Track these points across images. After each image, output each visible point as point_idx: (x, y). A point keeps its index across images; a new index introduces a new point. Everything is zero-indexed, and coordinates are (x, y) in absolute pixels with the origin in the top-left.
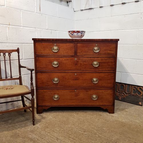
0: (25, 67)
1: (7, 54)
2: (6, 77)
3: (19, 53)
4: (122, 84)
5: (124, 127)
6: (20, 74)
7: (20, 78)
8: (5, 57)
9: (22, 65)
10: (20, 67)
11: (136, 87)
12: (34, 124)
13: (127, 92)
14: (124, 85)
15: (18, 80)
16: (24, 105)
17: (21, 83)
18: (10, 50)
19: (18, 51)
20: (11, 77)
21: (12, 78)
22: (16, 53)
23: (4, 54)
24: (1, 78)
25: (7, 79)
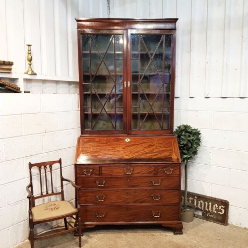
1: (48, 166)
2: (47, 193)
3: (61, 164)
6: (62, 188)
7: (62, 193)
8: (45, 170)
9: (64, 177)
10: (62, 179)
15: (60, 195)
17: (63, 199)
18: (51, 162)
19: (60, 162)
20: (53, 192)
21: (53, 194)
22: (58, 164)
23: (45, 167)
24: (42, 194)
25: (48, 195)
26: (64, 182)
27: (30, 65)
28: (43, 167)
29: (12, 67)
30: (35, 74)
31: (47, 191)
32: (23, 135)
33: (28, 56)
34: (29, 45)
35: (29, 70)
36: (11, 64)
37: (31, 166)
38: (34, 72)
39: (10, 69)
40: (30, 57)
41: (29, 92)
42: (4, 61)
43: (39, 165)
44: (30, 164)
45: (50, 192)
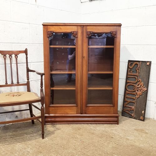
0: (34, 71)
1: (13, 56)
3: (27, 55)
5: (141, 154)
6: (28, 79)
7: (28, 84)
8: (11, 59)
9: (31, 68)
10: (28, 70)
12: (43, 138)
15: (26, 86)
16: (32, 115)
17: (29, 90)
18: (17, 51)
19: (26, 52)
20: (18, 82)
22: (24, 54)
23: (10, 56)
24: (6, 83)
26: (29, 73)
28: (8, 56)
31: (12, 81)
45: (15, 82)
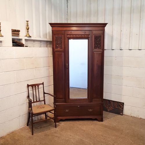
1: (37, 86)
2: (37, 100)
3: (43, 85)
4: (110, 101)
6: (44, 98)
7: (44, 100)
8: (35, 88)
10: (44, 93)
11: (119, 103)
12: (56, 127)
13: (113, 106)
14: (111, 101)
15: (43, 102)
18: (39, 84)
19: (43, 84)
20: (39, 100)
21: (40, 101)
22: (42, 85)
23: (35, 87)
24: (34, 101)
25: (37, 101)
26: (45, 94)
27: (28, 32)
28: (34, 87)
29: (20, 33)
30: (31, 37)
31: (36, 100)
32: (25, 69)
33: (27, 27)
34: (27, 21)
35: (27, 34)
36: (19, 31)
37: (28, 86)
38: (30, 36)
39: (19, 34)
40: (28, 28)
41: (27, 46)
42: (15, 30)
43: (32, 86)
44: (28, 85)
45: (38, 100)
